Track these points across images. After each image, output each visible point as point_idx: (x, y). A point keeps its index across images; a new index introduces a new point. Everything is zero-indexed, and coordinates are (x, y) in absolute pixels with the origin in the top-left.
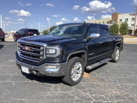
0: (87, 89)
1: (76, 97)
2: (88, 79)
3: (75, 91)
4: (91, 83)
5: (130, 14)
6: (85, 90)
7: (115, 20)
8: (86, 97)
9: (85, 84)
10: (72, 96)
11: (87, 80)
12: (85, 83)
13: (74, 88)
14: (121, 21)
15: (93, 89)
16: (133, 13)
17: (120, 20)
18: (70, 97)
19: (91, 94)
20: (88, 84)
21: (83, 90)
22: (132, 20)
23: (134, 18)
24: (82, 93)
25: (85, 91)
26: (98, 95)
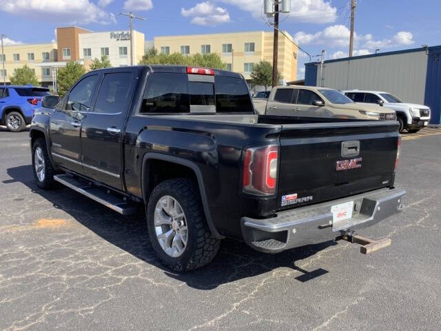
0: (80, 251)
1: (64, 277)
2: (69, 231)
3: (50, 264)
4: (83, 236)
5: (113, 36)
6: (75, 256)
7: (68, 50)
8: (87, 268)
9: (66, 243)
10: (50, 278)
11: (68, 234)
12: (66, 240)
13: (42, 260)
14: (90, 54)
15: (95, 248)
16: (120, 33)
17: (85, 50)
18: (46, 280)
19: (97, 258)
20: (76, 240)
21: (70, 256)
22: (121, 53)
23: (125, 48)
24: (74, 262)
25: (77, 258)
26: (117, 256)
